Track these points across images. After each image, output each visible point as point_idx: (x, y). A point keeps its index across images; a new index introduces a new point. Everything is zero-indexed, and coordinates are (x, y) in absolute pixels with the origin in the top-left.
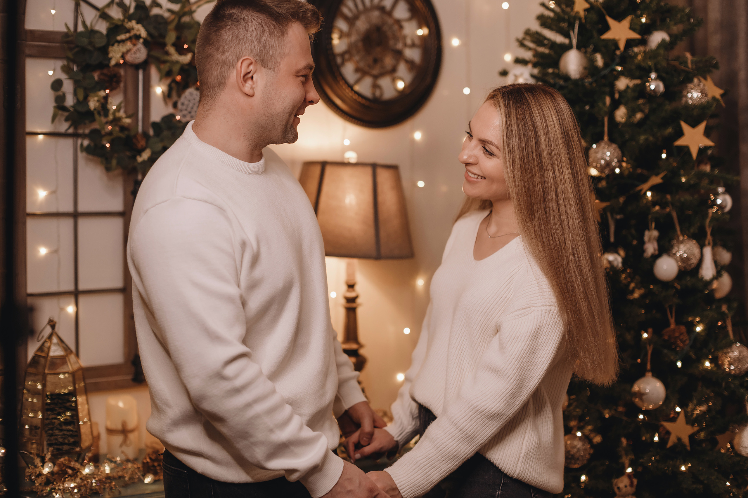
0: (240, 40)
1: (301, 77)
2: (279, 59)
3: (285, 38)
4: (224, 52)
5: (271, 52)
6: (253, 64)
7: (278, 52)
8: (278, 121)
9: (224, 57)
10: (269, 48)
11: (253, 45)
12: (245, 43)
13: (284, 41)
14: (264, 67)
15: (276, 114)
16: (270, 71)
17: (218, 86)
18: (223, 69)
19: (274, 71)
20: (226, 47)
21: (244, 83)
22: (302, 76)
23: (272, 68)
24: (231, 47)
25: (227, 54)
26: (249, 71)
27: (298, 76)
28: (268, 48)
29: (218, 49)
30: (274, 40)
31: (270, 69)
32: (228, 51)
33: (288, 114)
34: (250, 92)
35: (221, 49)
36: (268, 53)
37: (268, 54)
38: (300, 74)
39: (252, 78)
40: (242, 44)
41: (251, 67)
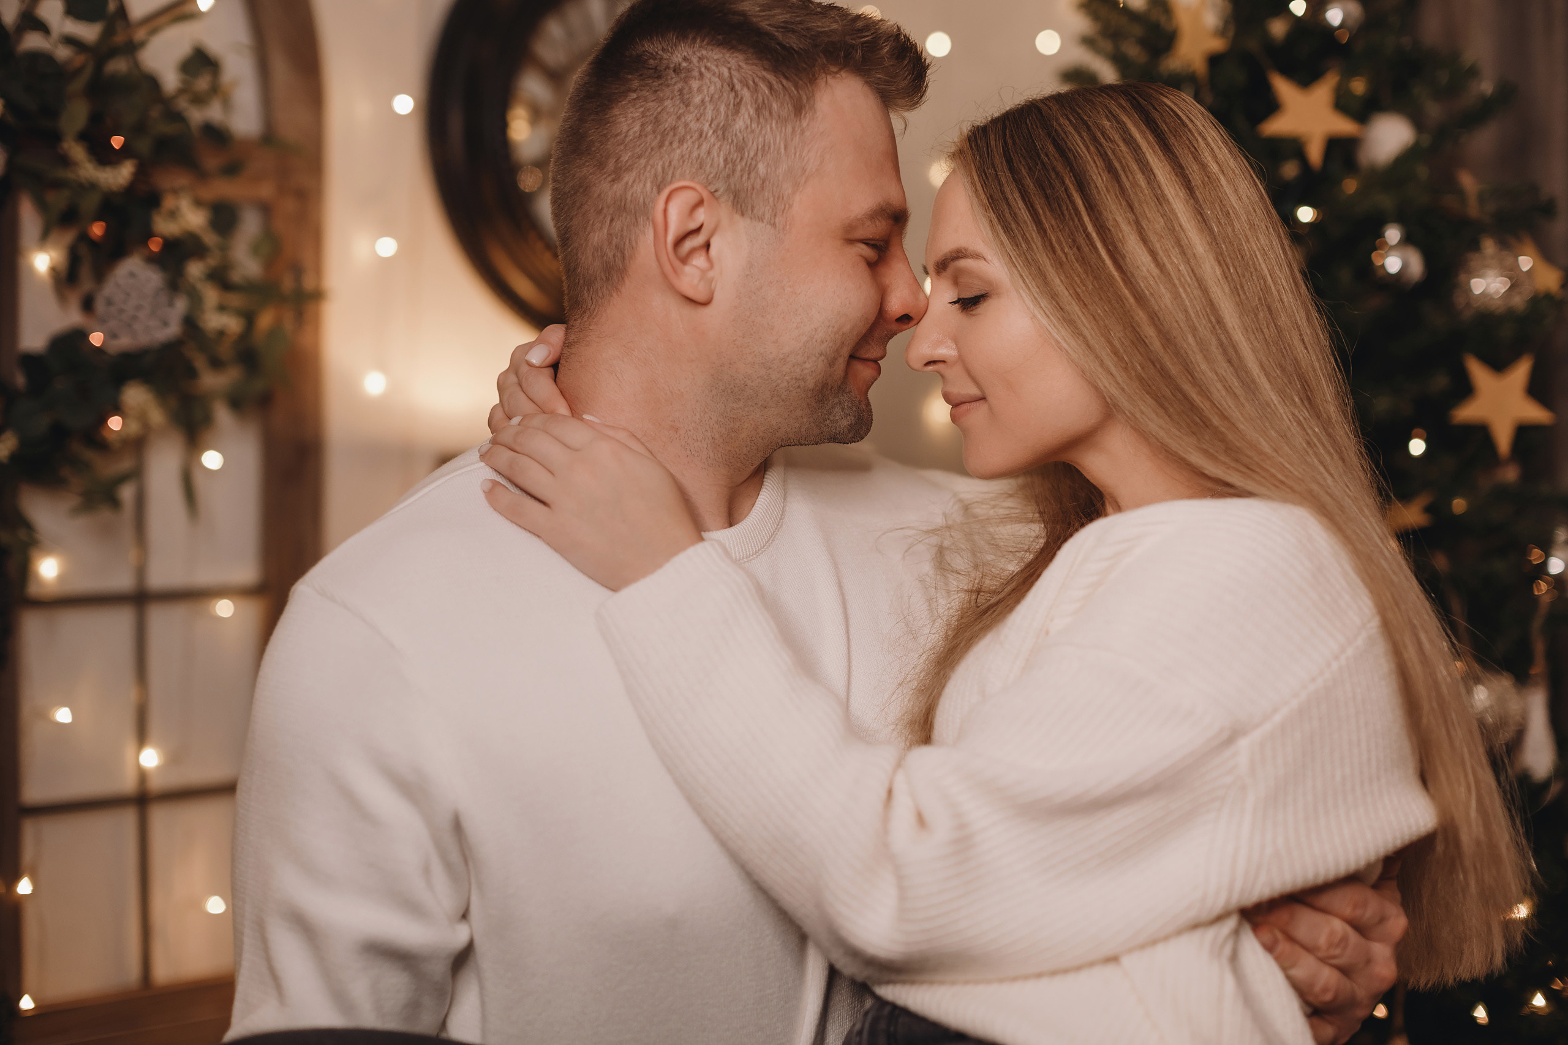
0: (664, 135)
1: (863, 246)
2: (787, 188)
3: (804, 124)
4: (617, 175)
5: (761, 168)
6: (705, 203)
7: (783, 168)
8: (786, 378)
9: (618, 187)
10: (756, 154)
11: (705, 147)
12: (681, 141)
13: (802, 132)
14: (743, 215)
15: (782, 356)
16: (760, 225)
17: (604, 278)
18: (617, 225)
19: (774, 225)
20: (625, 157)
21: (677, 263)
22: (865, 242)
23: (767, 216)
24: (639, 157)
25: (629, 178)
26: (693, 225)
27: (851, 241)
28: (752, 154)
29: (601, 165)
30: (771, 128)
31: (761, 219)
32: (629, 169)
33: (820, 359)
34: (699, 295)
35: (611, 165)
36: (751, 169)
37: (753, 175)
38: (860, 233)
39: (707, 246)
40: (671, 143)
41: (701, 215)
